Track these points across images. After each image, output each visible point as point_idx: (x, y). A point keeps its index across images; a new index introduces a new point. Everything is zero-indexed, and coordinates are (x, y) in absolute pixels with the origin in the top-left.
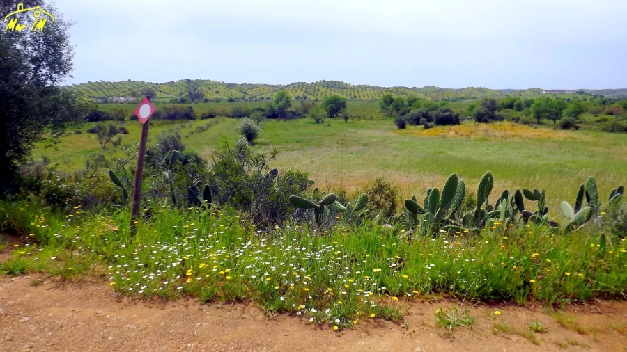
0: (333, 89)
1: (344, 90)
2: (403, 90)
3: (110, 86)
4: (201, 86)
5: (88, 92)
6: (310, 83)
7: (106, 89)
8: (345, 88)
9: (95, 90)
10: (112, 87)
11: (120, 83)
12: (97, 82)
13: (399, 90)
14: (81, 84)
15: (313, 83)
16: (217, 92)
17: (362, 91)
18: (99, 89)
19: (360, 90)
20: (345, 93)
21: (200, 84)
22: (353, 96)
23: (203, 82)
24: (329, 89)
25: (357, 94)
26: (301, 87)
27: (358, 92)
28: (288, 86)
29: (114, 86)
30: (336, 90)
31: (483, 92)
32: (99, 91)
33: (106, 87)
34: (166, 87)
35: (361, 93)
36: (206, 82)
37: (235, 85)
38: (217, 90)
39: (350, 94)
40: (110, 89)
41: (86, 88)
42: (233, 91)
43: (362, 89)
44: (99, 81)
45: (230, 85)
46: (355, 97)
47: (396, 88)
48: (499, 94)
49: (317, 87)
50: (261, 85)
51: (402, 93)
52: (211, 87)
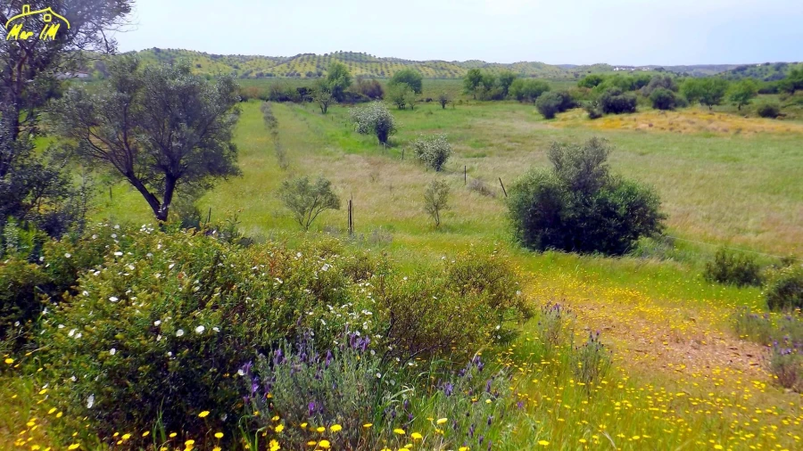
0: (353, 63)
1: (368, 65)
2: (443, 65)
4: (176, 57)
6: (323, 55)
8: (367, 62)
13: (438, 64)
15: (326, 55)
16: (199, 66)
17: (391, 66)
19: (388, 63)
20: (369, 68)
21: (173, 54)
22: (379, 72)
23: (177, 52)
24: (349, 62)
25: (384, 70)
26: (311, 60)
27: (386, 67)
28: (294, 58)
30: (358, 63)
31: (539, 68)
35: (390, 69)
36: (182, 53)
37: (221, 56)
38: (198, 63)
39: (376, 70)
42: (220, 64)
43: (391, 62)
45: (214, 57)
46: (383, 73)
47: (435, 62)
48: (558, 70)
49: (333, 59)
50: (256, 57)
51: (442, 68)
52: (190, 60)
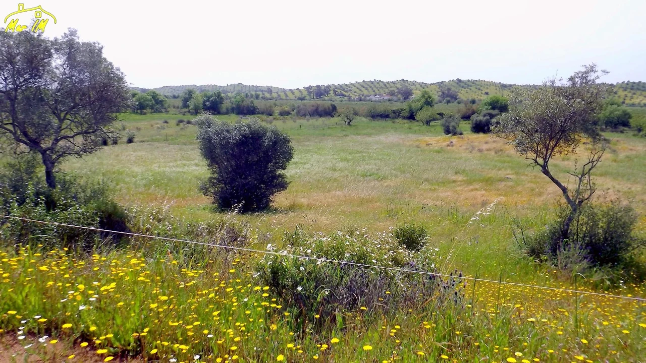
3: (382, 85)
4: (471, 86)
5: (360, 90)
7: (377, 88)
9: (366, 89)
10: (383, 86)
11: (392, 82)
12: (370, 81)
14: (356, 82)
16: (487, 93)
18: (371, 87)
21: (470, 84)
23: (474, 82)
29: (385, 86)
32: (370, 89)
33: (377, 85)
34: (434, 87)
36: (477, 83)
38: (487, 91)
40: (381, 87)
41: (360, 87)
42: (506, 92)
44: (373, 80)
52: (482, 88)
